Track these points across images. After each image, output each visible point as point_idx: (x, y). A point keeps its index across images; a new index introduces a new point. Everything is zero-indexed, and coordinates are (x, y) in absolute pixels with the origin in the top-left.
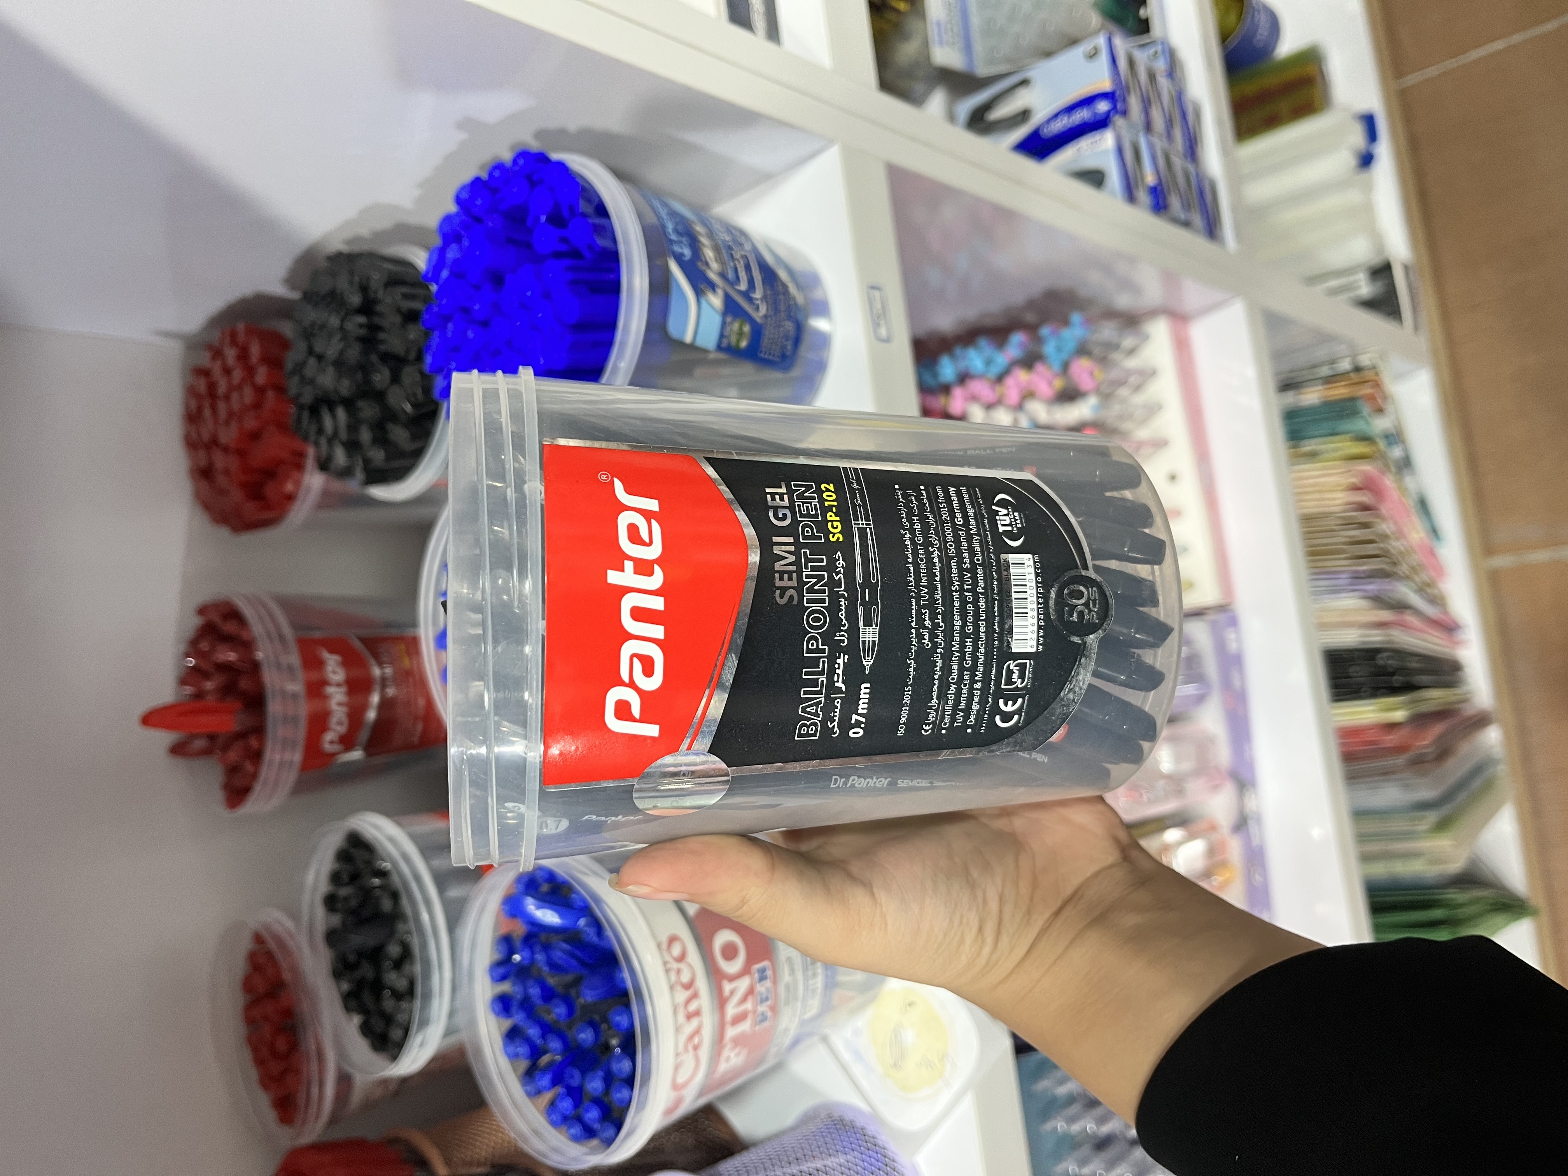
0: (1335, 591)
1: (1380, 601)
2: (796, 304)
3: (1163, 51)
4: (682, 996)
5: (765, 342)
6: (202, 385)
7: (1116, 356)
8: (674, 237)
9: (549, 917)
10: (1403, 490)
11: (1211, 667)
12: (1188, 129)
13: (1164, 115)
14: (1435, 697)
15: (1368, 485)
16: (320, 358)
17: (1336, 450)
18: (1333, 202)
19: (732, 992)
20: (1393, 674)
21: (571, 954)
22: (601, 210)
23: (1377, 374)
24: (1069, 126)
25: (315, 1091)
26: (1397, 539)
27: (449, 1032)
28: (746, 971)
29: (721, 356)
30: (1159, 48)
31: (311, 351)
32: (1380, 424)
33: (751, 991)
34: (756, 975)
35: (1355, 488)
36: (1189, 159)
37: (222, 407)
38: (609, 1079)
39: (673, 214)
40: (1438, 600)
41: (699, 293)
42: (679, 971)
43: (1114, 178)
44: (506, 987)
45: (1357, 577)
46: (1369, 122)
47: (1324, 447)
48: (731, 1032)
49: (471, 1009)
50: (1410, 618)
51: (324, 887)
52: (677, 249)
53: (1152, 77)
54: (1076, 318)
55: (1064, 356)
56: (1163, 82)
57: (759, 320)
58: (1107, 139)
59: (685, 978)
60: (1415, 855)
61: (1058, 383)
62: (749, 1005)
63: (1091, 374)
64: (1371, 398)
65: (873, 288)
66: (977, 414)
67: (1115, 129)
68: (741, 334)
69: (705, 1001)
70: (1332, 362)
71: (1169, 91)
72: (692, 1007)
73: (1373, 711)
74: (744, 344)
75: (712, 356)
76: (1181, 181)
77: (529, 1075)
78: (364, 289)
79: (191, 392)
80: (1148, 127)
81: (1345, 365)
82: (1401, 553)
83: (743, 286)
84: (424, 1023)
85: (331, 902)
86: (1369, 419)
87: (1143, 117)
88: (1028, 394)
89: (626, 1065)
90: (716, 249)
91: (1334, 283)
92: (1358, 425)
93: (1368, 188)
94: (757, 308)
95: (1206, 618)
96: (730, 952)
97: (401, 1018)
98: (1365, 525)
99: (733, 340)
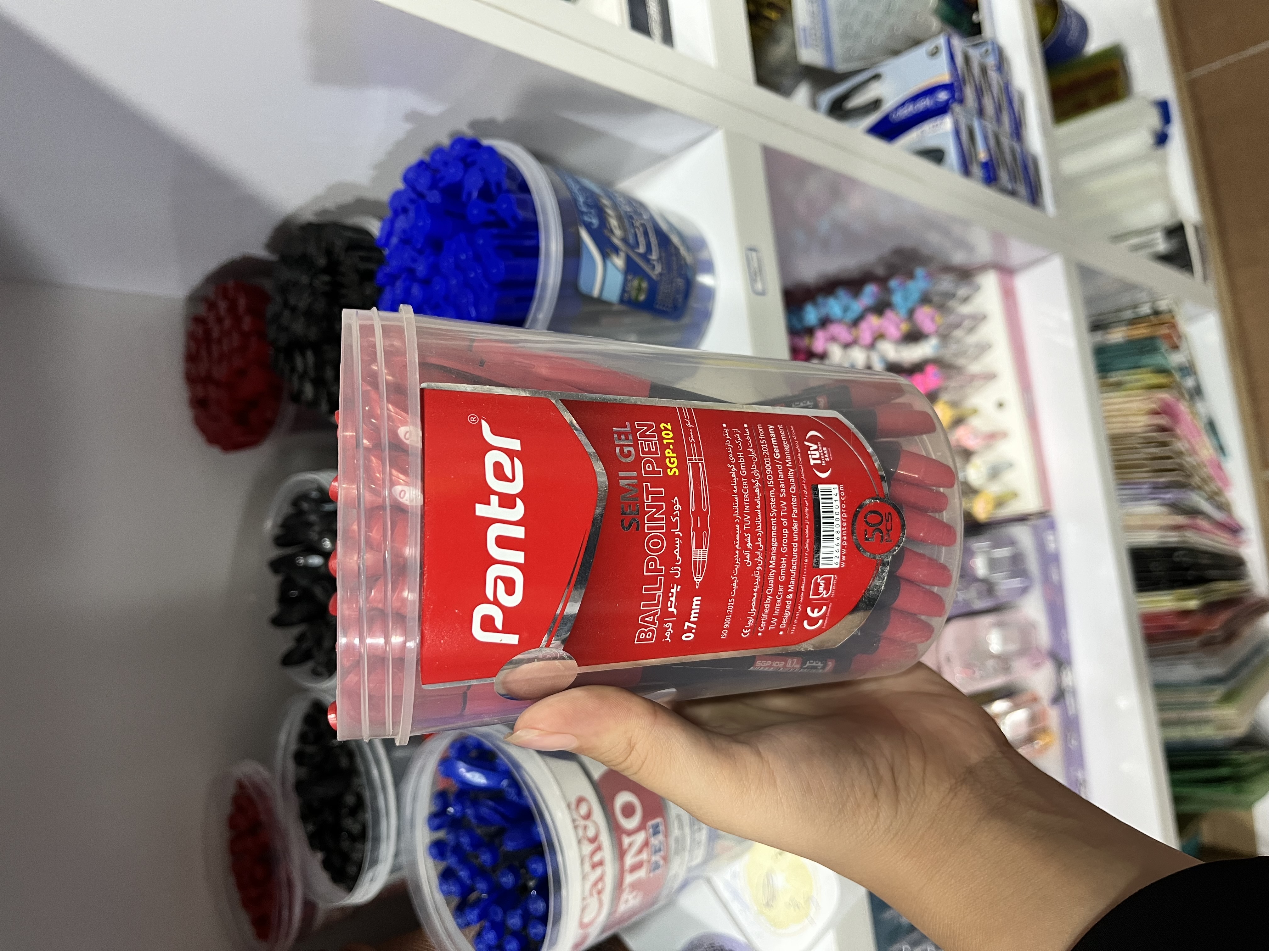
0: (1137, 499)
1: (1176, 508)
2: (686, 264)
3: (993, 49)
4: (588, 848)
5: (660, 297)
6: (200, 331)
7: (952, 303)
8: (584, 209)
9: (477, 778)
10: (1195, 414)
11: (1033, 564)
12: (1014, 114)
13: (995, 102)
14: (1223, 588)
15: (1165, 410)
16: (294, 309)
17: (1138, 381)
18: (1134, 173)
19: (630, 845)
20: (1187, 569)
21: (494, 810)
22: (524, 187)
23: (1173, 317)
24: (915, 113)
25: (285, 913)
26: (1190, 455)
27: (395, 869)
28: (642, 827)
29: (623, 308)
30: (990, 47)
31: (286, 304)
32: (1176, 359)
33: (646, 844)
34: (651, 830)
35: (1155, 413)
36: (1015, 139)
37: (215, 349)
38: (527, 918)
39: (584, 189)
40: (1224, 507)
41: (605, 256)
42: (585, 828)
43: (952, 155)
44: (441, 834)
45: (1157, 488)
46: (1163, 107)
47: (1128, 378)
48: (629, 879)
49: (412, 851)
50: (1202, 523)
51: (293, 746)
52: (586, 219)
53: (984, 70)
54: (920, 272)
55: (910, 304)
56: (993, 75)
57: (654, 277)
58: (946, 123)
59: (591, 833)
60: (1205, 721)
61: (905, 327)
62: (644, 856)
63: (933, 319)
64: (1168, 337)
65: (752, 249)
66: (836, 353)
67: (953, 114)
68: (639, 289)
69: (607, 853)
70: (1135, 307)
71: (998, 82)
72: (597, 858)
73: (1169, 601)
74: (642, 297)
75: (616, 308)
76: (1008, 157)
77: (460, 910)
78: (329, 253)
79: (191, 336)
80: (981, 112)
81: (1146, 309)
82: (1193, 467)
83: (642, 249)
84: (374, 862)
85: (299, 757)
86: (1166, 355)
87: (976, 105)
88: (880, 336)
89: (541, 905)
90: (620, 218)
91: (1135, 241)
92: (1157, 360)
93: (1164, 162)
94: (654, 267)
95: (1029, 523)
96: (628, 811)
97: (355, 856)
98: (1164, 444)
99: (633, 294)
